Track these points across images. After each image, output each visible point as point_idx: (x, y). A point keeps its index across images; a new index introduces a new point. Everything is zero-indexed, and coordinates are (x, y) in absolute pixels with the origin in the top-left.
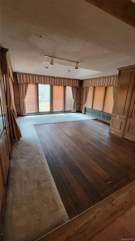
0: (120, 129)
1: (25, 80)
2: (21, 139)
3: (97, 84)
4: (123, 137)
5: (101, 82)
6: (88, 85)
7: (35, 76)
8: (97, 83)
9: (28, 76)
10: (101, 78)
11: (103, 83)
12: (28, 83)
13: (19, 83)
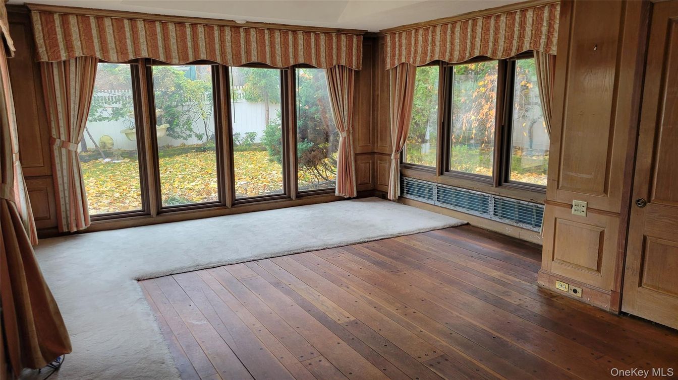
0: (599, 269)
1: (77, 44)
2: (68, 361)
3: (457, 47)
4: (616, 310)
5: (473, 37)
6: (409, 54)
7: (131, 19)
8: (452, 44)
9: (93, 21)
10: (475, 21)
11: (485, 41)
12: (95, 61)
13: (44, 58)
